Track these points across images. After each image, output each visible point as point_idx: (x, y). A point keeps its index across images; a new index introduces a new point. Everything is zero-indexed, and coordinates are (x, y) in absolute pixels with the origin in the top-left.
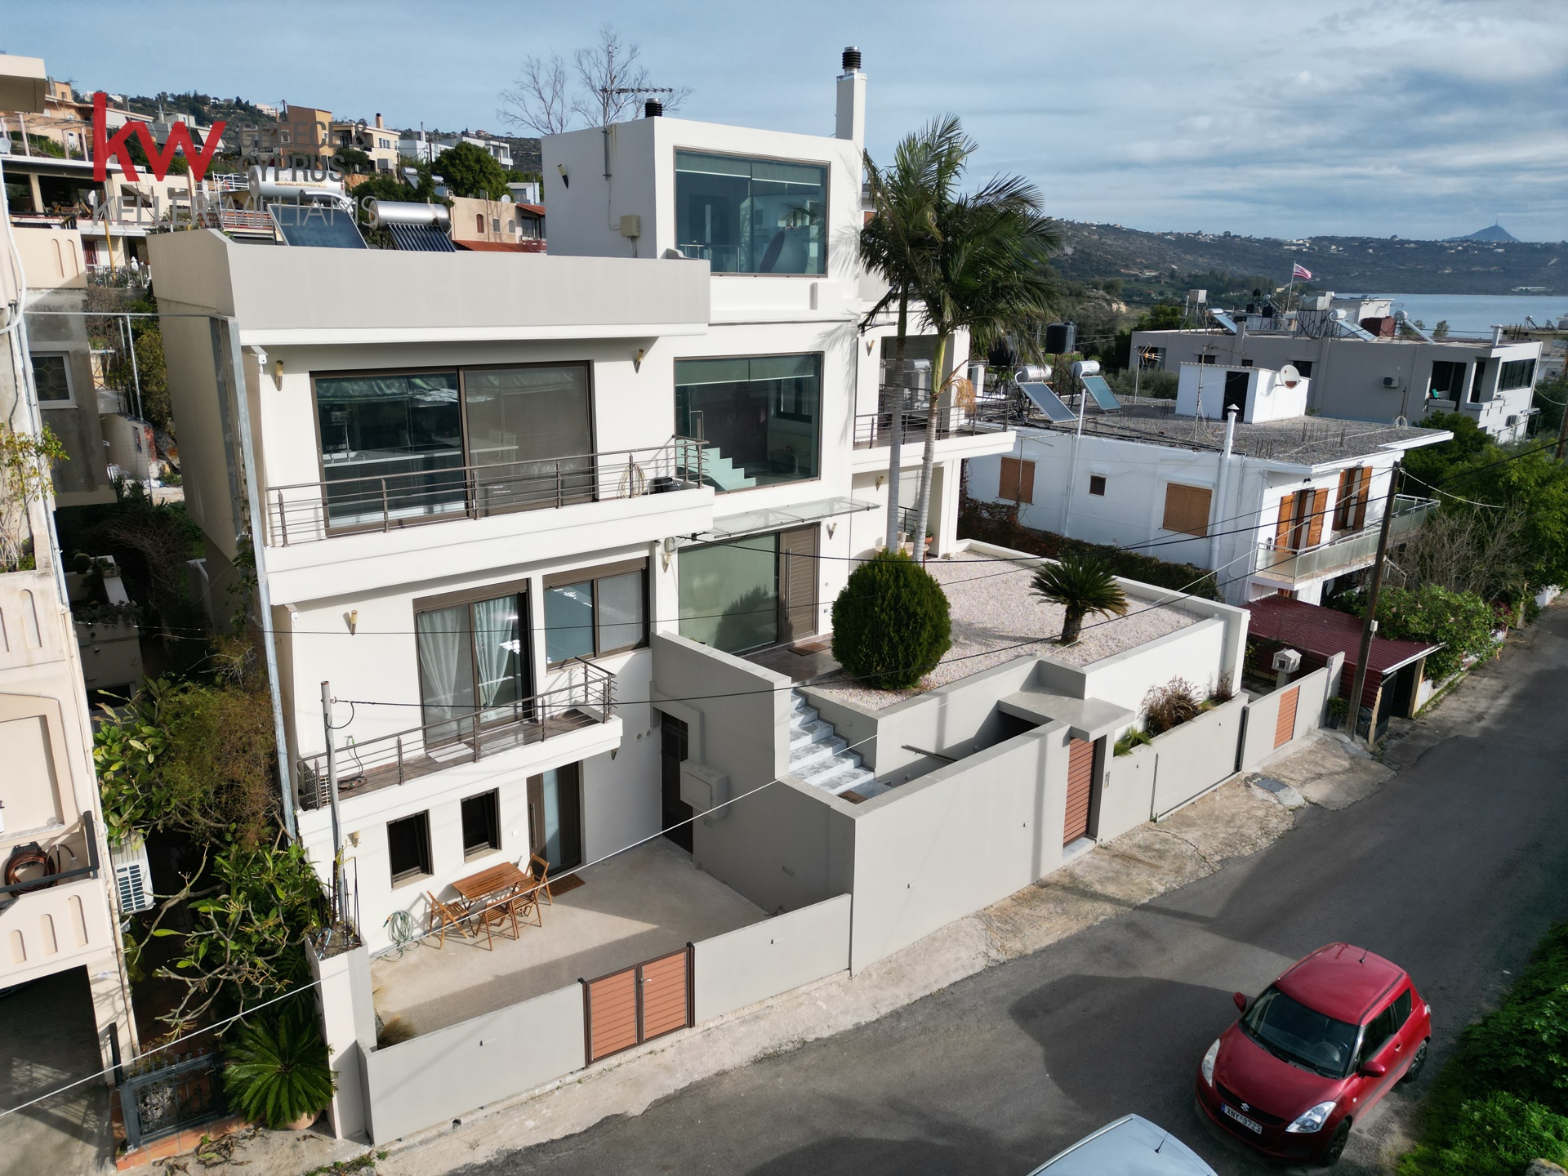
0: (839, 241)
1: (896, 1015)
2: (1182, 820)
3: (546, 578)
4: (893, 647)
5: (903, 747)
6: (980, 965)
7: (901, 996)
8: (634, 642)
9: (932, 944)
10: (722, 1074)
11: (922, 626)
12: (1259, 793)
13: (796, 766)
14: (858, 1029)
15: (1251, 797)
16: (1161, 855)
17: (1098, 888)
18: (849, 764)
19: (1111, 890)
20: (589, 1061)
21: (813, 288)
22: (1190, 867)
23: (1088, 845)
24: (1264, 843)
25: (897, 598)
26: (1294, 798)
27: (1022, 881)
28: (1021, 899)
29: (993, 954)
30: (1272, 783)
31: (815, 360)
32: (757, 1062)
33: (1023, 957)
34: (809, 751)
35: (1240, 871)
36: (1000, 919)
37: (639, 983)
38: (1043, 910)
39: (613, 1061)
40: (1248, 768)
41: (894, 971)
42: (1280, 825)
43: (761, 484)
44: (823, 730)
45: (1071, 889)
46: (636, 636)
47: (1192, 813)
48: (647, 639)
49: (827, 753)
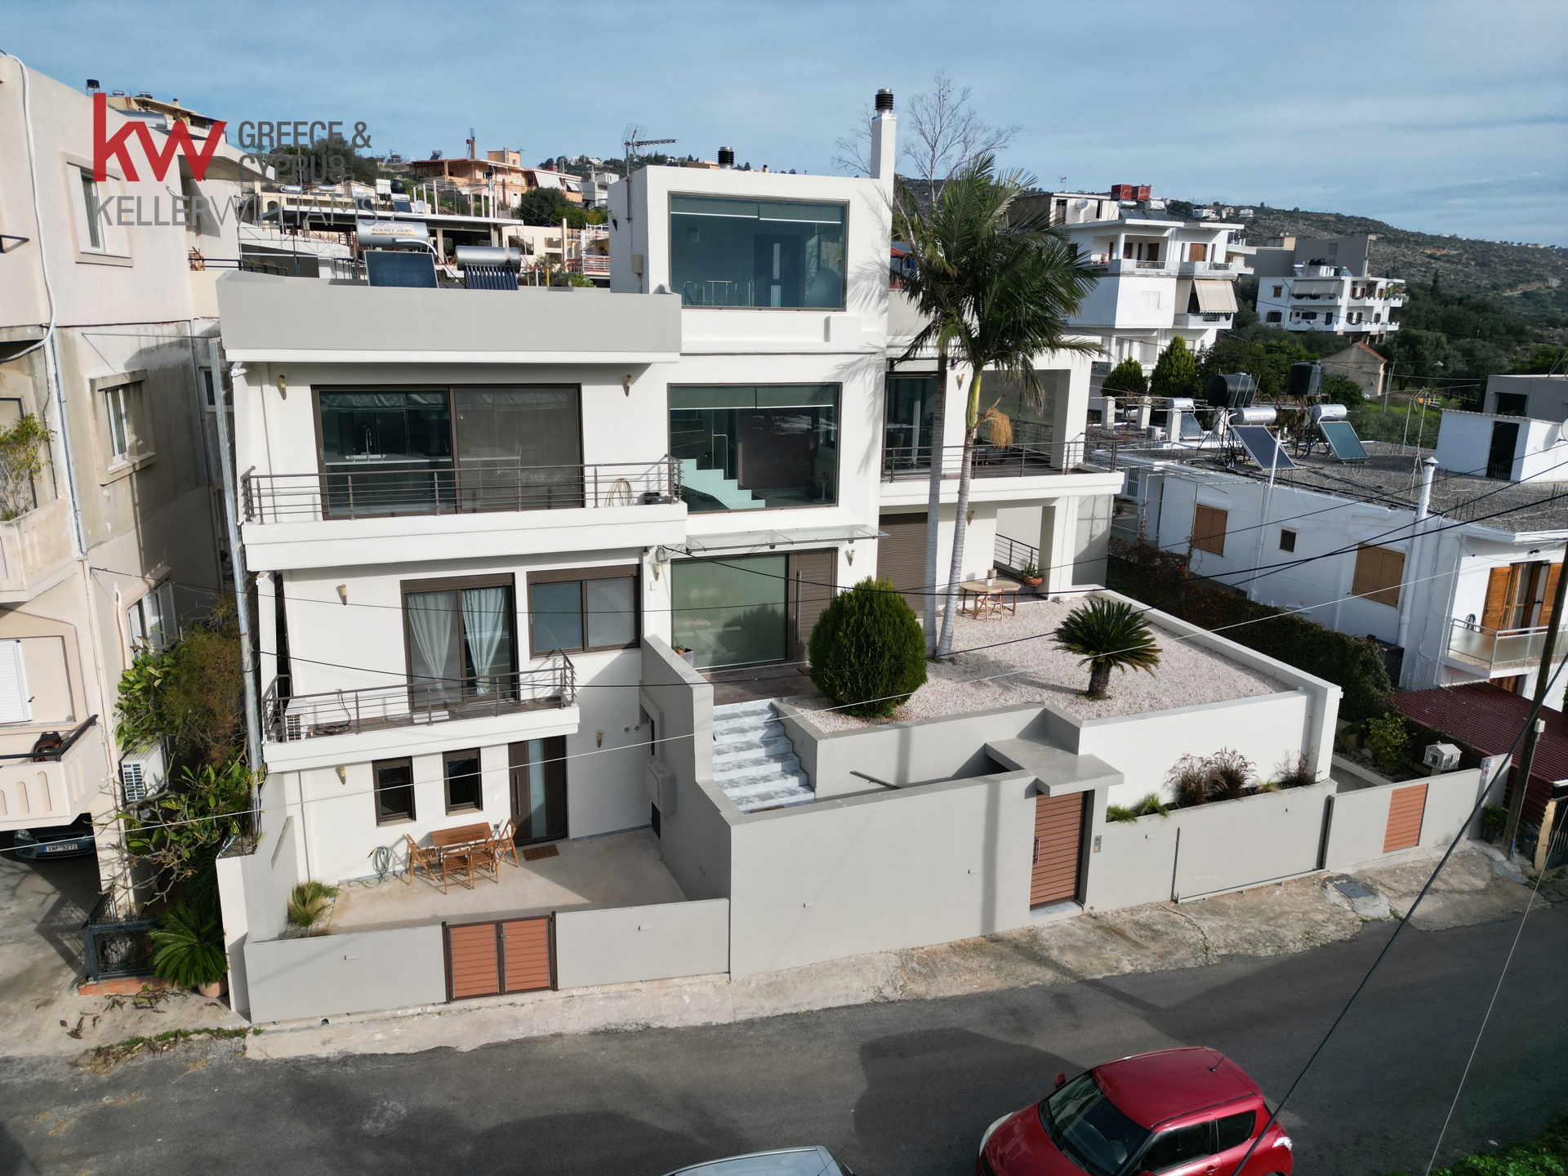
0: (859, 277)
1: (750, 1024)
2: (1212, 907)
3: (530, 575)
5: (852, 773)
6: (867, 996)
7: (768, 1007)
8: (627, 641)
9: (834, 968)
10: (557, 1036)
12: (1333, 895)
14: (707, 1027)
15: (1322, 898)
16: (1156, 935)
17: (1054, 954)
18: (793, 782)
19: (1070, 960)
20: (450, 998)
21: (827, 321)
22: (1182, 954)
23: (1072, 910)
24: (1297, 948)
26: (1379, 908)
27: (971, 931)
28: (961, 949)
29: (888, 992)
30: (1355, 887)
31: (833, 390)
32: (595, 1033)
33: (919, 1000)
34: (757, 762)
35: (1242, 969)
36: (927, 963)
37: (499, 939)
38: (974, 963)
39: (475, 1003)
40: (1334, 867)
41: (773, 987)
42: (1331, 932)
43: (770, 505)
44: (781, 746)
45: (1028, 949)
46: (629, 638)
47: (1232, 903)
48: (637, 641)
49: (777, 767)
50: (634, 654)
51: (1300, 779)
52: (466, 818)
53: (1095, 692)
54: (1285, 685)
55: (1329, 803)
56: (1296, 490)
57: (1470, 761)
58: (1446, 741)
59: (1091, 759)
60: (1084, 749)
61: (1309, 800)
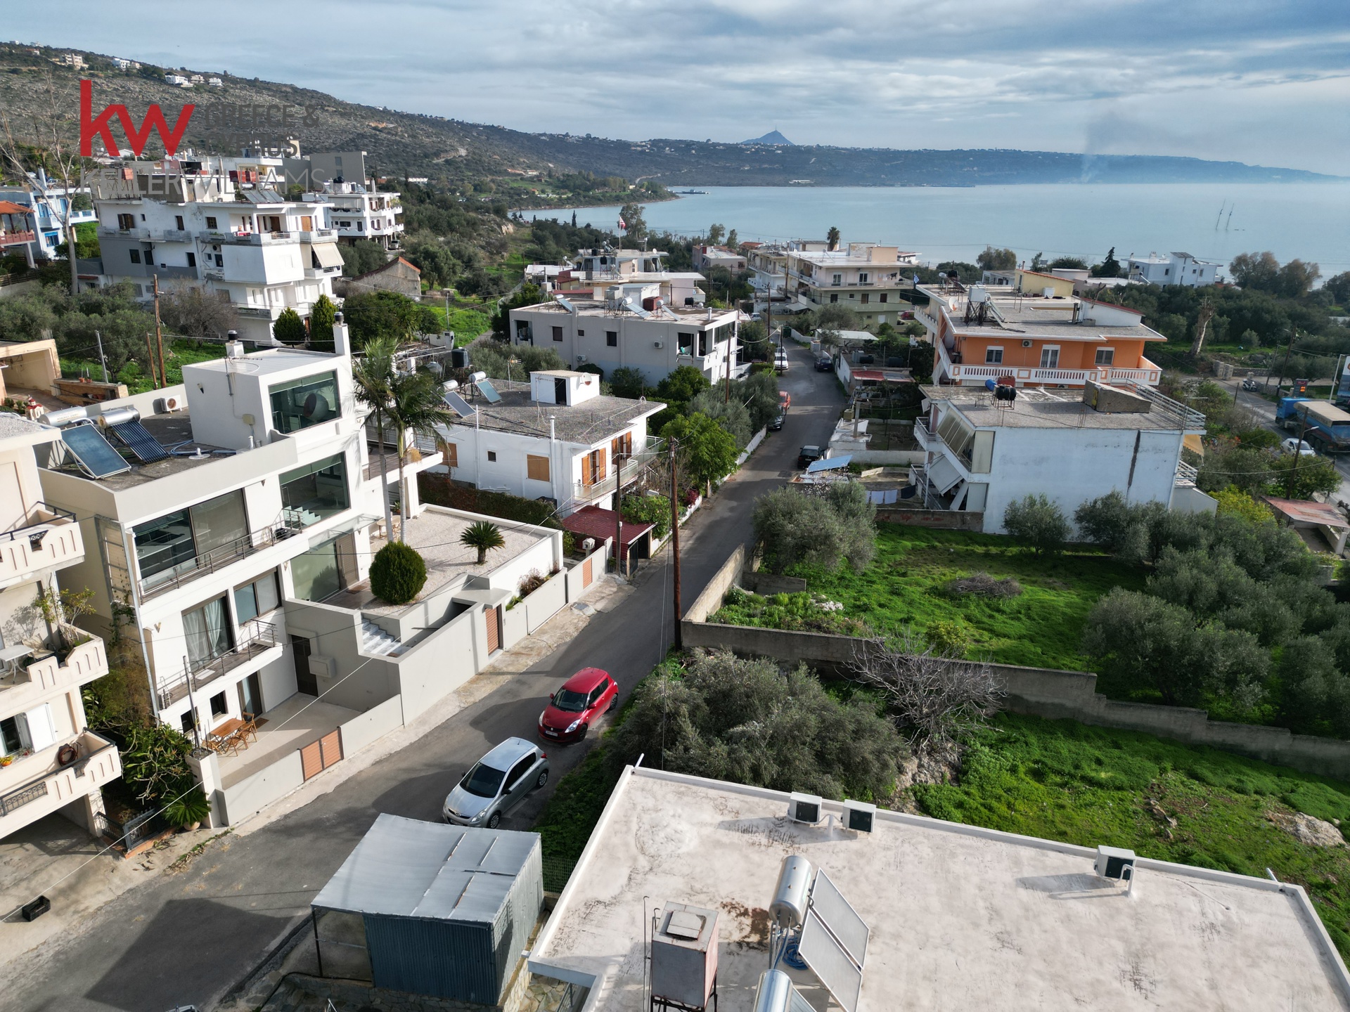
0: (345, 400)
1: (426, 736)
2: (542, 632)
3: (235, 587)
4: (401, 585)
5: (412, 629)
6: (457, 710)
7: (427, 729)
8: (274, 606)
9: (436, 708)
10: (360, 772)
11: (414, 574)
12: (576, 611)
13: (366, 647)
14: (411, 744)
15: (572, 614)
16: (532, 649)
17: (505, 670)
18: (389, 641)
19: (511, 669)
20: (305, 781)
21: (337, 425)
22: (544, 652)
23: (500, 652)
24: (575, 634)
25: (400, 564)
26: (591, 611)
27: (471, 674)
28: (472, 682)
29: (462, 705)
30: (581, 606)
31: (342, 456)
32: (373, 765)
33: (475, 703)
34: (370, 639)
35: (563, 648)
36: (462, 692)
37: (321, 745)
38: (482, 684)
39: (314, 778)
40: (571, 601)
41: (421, 721)
42: (582, 625)
43: (324, 518)
44: (374, 629)
45: (494, 672)
46: (275, 603)
47: (546, 628)
48: (280, 603)
49: (378, 638)
50: (281, 610)
51: (554, 572)
52: (223, 720)
53: (481, 561)
54: (541, 536)
55: (566, 577)
56: (491, 432)
57: (599, 544)
58: (589, 537)
59: (495, 589)
60: (492, 586)
61: (559, 578)
